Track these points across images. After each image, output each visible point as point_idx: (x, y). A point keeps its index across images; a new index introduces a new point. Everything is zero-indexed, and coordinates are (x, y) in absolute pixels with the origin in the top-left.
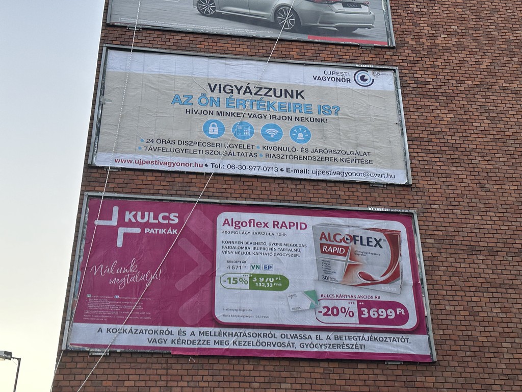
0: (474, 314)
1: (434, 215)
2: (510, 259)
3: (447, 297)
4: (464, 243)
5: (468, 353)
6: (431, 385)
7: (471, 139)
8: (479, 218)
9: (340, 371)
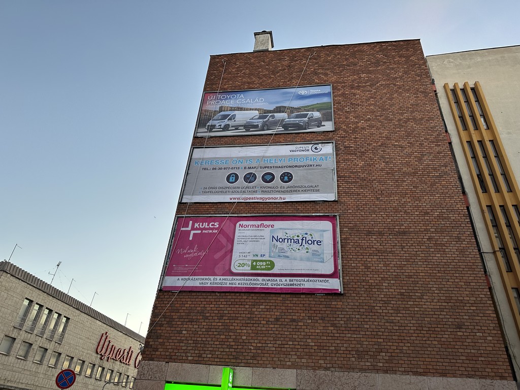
0: (367, 267)
1: (349, 216)
2: (391, 237)
3: (353, 259)
4: (365, 230)
5: (362, 289)
6: (340, 306)
7: (374, 174)
8: (375, 216)
9: (291, 299)
